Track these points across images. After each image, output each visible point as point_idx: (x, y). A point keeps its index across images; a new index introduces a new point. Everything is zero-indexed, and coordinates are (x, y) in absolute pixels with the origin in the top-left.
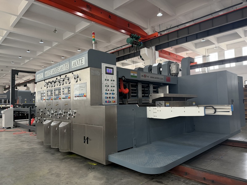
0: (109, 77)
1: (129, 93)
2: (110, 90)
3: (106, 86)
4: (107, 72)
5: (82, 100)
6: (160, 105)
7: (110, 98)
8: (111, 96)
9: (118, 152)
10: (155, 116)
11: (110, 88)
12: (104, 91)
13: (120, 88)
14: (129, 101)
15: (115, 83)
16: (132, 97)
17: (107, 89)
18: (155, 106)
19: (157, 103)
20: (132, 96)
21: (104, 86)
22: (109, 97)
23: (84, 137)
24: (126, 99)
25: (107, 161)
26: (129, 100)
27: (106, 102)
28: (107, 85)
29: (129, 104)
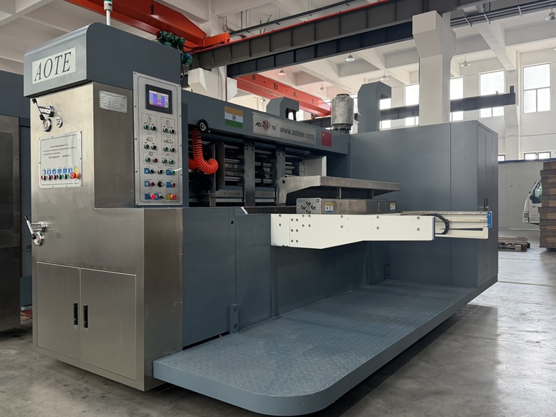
0: (158, 119)
1: (219, 173)
2: (160, 160)
3: (147, 147)
4: (151, 102)
5: (67, 189)
6: (308, 210)
7: (160, 185)
8: (165, 179)
9: (185, 348)
10: (295, 241)
11: (160, 155)
12: (142, 163)
13: (191, 156)
14: (217, 198)
15: (177, 141)
16: (226, 184)
17: (152, 158)
18: (294, 211)
19: (300, 202)
20: (228, 183)
21: (142, 147)
22: (156, 183)
23: (76, 306)
24: (209, 191)
25: (149, 378)
26: (217, 193)
27: (147, 197)
28: (151, 145)
29: (219, 204)
